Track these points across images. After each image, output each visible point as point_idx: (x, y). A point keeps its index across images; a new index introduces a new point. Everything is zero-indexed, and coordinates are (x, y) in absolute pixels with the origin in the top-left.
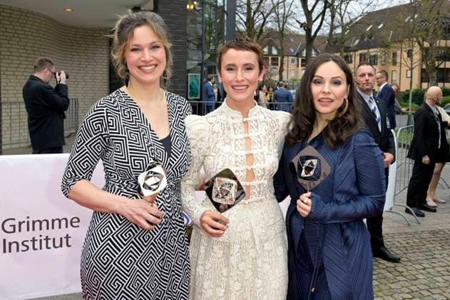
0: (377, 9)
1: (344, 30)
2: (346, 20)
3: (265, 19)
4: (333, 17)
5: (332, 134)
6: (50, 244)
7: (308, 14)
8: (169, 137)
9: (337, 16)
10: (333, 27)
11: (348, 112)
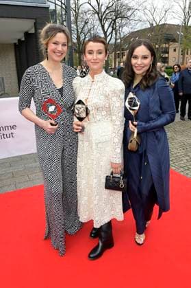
0: (136, 30)
1: (121, 41)
2: (122, 36)
3: (85, 36)
4: (116, 34)
5: (144, 82)
6: (5, 136)
7: (105, 33)
8: (62, 88)
9: (118, 34)
10: (116, 39)
11: (152, 71)
